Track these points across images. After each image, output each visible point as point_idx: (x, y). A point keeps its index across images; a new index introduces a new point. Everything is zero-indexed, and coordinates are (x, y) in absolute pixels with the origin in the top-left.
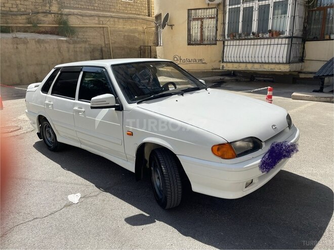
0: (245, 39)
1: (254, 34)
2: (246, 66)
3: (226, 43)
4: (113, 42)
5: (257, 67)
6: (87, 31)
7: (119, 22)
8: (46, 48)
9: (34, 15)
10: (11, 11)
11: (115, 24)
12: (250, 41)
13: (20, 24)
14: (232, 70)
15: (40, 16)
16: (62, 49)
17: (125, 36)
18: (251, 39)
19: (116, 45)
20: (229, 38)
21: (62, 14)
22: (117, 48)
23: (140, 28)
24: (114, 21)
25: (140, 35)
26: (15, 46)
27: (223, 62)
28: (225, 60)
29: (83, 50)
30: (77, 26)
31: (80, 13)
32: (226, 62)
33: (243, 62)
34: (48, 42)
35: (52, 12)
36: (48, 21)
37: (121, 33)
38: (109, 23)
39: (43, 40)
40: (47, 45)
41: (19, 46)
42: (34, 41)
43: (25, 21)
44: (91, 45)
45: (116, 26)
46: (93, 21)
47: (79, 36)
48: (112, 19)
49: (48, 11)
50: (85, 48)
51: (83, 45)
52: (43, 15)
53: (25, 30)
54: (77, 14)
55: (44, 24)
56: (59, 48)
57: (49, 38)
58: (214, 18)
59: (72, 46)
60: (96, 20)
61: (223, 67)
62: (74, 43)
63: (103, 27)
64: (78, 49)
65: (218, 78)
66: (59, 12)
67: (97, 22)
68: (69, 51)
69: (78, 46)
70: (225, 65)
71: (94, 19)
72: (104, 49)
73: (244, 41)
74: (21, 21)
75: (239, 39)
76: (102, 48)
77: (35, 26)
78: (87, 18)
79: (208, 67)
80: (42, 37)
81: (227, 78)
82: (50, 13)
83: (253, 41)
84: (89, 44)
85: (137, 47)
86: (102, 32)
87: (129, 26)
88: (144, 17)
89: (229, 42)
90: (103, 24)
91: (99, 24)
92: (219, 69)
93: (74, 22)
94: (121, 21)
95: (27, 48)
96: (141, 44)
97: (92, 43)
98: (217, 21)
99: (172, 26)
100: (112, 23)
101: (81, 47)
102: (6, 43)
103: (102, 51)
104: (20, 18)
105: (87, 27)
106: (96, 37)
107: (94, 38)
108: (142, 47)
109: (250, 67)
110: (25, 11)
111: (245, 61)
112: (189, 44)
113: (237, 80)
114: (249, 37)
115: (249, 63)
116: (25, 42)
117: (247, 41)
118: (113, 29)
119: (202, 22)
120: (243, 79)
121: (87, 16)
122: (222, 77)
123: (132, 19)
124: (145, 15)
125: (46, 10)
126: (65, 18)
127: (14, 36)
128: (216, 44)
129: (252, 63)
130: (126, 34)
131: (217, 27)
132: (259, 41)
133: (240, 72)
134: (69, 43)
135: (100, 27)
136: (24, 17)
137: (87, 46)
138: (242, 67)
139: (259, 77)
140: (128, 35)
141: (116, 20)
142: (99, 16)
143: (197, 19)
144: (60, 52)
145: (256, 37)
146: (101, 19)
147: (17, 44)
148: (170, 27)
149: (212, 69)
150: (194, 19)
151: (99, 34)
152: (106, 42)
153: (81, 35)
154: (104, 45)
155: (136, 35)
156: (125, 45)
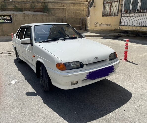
0: (133, 13)
1: (138, 10)
2: (132, 28)
3: (122, 15)
4: (68, 15)
5: (138, 29)
6: (56, 10)
7: (71, 5)
8: (37, 18)
9: (33, 3)
10: (24, 2)
11: (69, 7)
12: (136, 14)
13: (27, 7)
14: (126, 30)
15: (36, 4)
16: (43, 19)
17: (74, 12)
18: (136, 13)
19: (69, 17)
20: (124, 13)
21: (45, 3)
22: (70, 18)
23: (82, 8)
24: (69, 5)
25: (82, 11)
26: (24, 17)
27: (120, 25)
28: (121, 25)
29: (53, 19)
30: (52, 8)
31: (53, 1)
32: (122, 26)
33: (131, 26)
34: (37, 16)
35: (41, 1)
36: (39, 6)
37: (72, 11)
38: (66, 6)
39: (36, 15)
40: (37, 17)
41: (25, 17)
42: (32, 15)
43: (29, 6)
44: (57, 17)
45: (70, 7)
46: (59, 5)
47: (52, 13)
48: (68, 4)
49: (39, 1)
50: (54, 18)
51: (53, 17)
52: (37, 3)
53: (29, 10)
54: (52, 2)
55: (37, 7)
56: (42, 18)
57: (38, 14)
58: (117, 2)
59: (48, 17)
60: (60, 5)
61: (120, 28)
62: (49, 16)
63: (64, 8)
64: (50, 19)
65: (117, 34)
66: (44, 2)
67: (61, 6)
68: (46, 20)
69: (51, 17)
70: (121, 27)
71: (60, 4)
72: (63, 19)
73: (132, 14)
74: (27, 6)
75: (130, 13)
76: (62, 18)
77: (33, 8)
78: (56, 4)
79: (113, 28)
80: (35, 13)
81: (122, 34)
82: (40, 2)
83: (137, 14)
84: (56, 17)
85: (80, 18)
86: (63, 11)
87: (76, 7)
88: (84, 2)
89: (124, 15)
90: (64, 7)
91: (62, 7)
92: (118, 29)
93: (50, 6)
94: (73, 5)
95: (29, 18)
96: (82, 16)
97: (58, 16)
98: (119, 3)
99: (95, 6)
100: (68, 6)
101: (52, 18)
102: (20, 16)
103: (62, 20)
104: (27, 4)
105: (56, 8)
106: (60, 13)
107: (59, 14)
108: (82, 18)
109: (134, 29)
110: (30, 1)
111: (132, 25)
112: (103, 16)
113: (128, 36)
114: (135, 12)
115: (135, 26)
116: (28, 15)
117: (134, 14)
118: (69, 9)
119: (111, 4)
120: (132, 35)
121: (56, 3)
122: (119, 34)
123: (78, 3)
124: (85, 2)
125: (38, 1)
126: (46, 4)
127: (24, 13)
128: (118, 16)
129: (136, 26)
130: (75, 11)
131: (119, 7)
132: (141, 14)
133: (130, 31)
134: (47, 16)
135: (62, 8)
136: (29, 4)
137: (55, 17)
138: (130, 28)
139: (141, 34)
140: (75, 12)
141: (70, 4)
142: (62, 3)
143: (109, 3)
144: (43, 20)
145: (139, 12)
146: (63, 4)
147: (25, 16)
148: (94, 7)
149: (115, 29)
150: (107, 3)
151: (62, 12)
152: (65, 16)
153: (53, 12)
154: (63, 17)
155: (80, 12)
156: (74, 17)
